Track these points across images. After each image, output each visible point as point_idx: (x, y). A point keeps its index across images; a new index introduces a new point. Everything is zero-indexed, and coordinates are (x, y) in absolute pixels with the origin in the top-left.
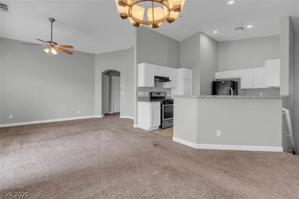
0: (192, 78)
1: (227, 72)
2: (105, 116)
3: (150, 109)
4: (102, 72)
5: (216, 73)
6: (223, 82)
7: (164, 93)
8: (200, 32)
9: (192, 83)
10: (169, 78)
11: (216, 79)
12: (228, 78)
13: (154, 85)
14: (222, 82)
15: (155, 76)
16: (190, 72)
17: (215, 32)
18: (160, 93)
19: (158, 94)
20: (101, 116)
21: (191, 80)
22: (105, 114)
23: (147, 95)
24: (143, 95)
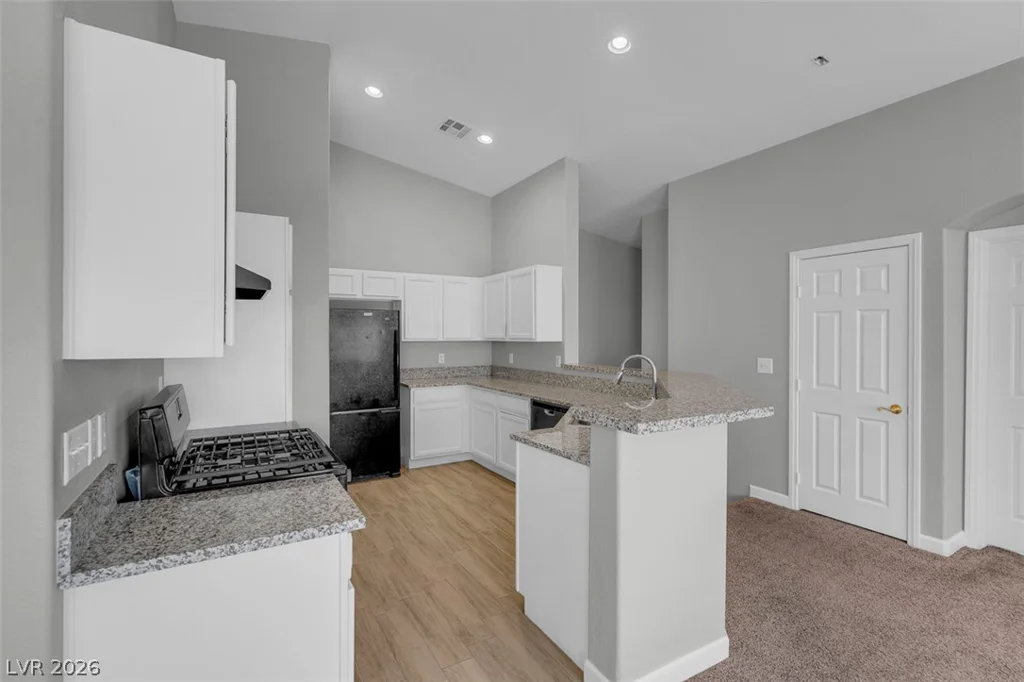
1: (357, 271)
6: (370, 314)
14: (365, 314)
17: (373, 91)
23: (106, 445)
24: (90, 462)
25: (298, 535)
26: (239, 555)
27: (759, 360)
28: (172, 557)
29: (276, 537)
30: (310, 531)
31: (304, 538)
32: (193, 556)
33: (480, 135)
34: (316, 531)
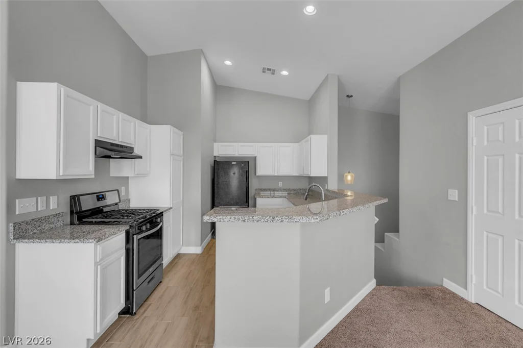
0: (181, 152)
1: (234, 143)
5: (215, 144)
6: (235, 163)
7: (116, 192)
9: (182, 162)
10: (132, 148)
12: (237, 155)
13: (93, 173)
14: (233, 163)
15: (95, 141)
16: (180, 136)
17: (228, 63)
18: (107, 193)
19: (98, 199)
21: (181, 156)
23: (58, 206)
24: (39, 210)
25: (73, 241)
26: (55, 244)
27: (449, 190)
28: (37, 240)
29: (66, 240)
30: (77, 240)
31: (75, 243)
32: (42, 241)
33: (282, 71)
34: (79, 241)
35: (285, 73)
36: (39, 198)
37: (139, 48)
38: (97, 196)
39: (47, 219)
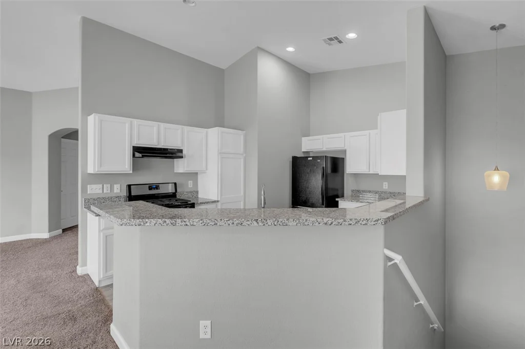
0: (242, 150)
1: (322, 136)
2: (63, 232)
3: (100, 231)
4: (50, 133)
5: (303, 139)
6: (311, 159)
7: (171, 185)
8: (259, 48)
9: (242, 160)
11: (304, 152)
12: (324, 149)
14: (309, 159)
15: (133, 147)
16: (240, 135)
17: (290, 49)
18: (160, 185)
19: (151, 188)
20: (46, 235)
21: (242, 154)
22: (63, 230)
23: (121, 191)
24: (105, 192)
33: (348, 34)
35: (352, 35)
36: (105, 185)
37: (211, 65)
38: (149, 187)
39: (110, 199)
